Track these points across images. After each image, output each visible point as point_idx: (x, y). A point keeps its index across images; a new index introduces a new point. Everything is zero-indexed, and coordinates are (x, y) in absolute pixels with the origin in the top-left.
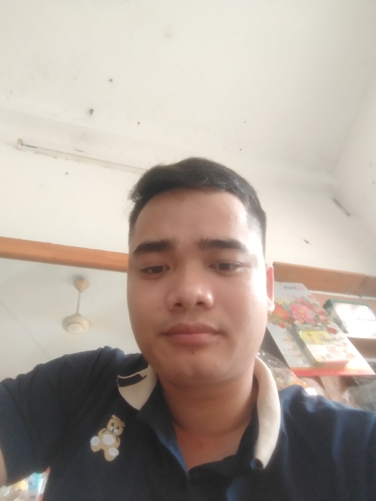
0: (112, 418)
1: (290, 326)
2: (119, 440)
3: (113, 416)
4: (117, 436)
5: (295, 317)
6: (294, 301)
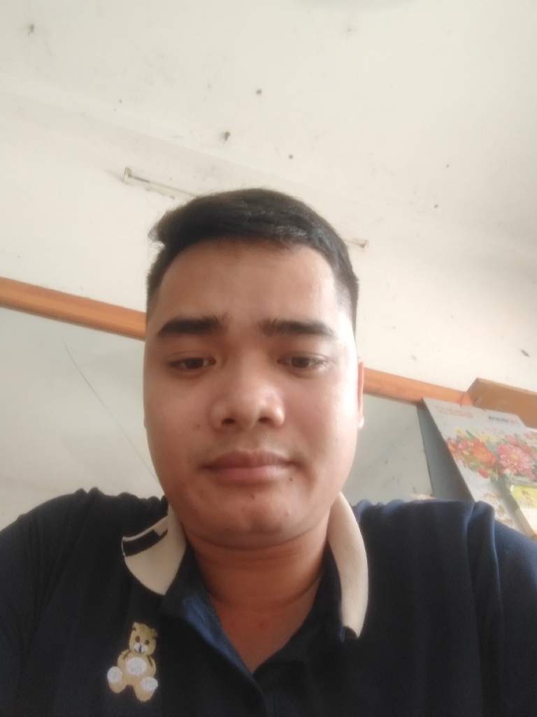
0: (135, 629)
1: (496, 476)
2: (153, 661)
3: (136, 625)
4: (148, 657)
5: (503, 463)
6: (504, 440)
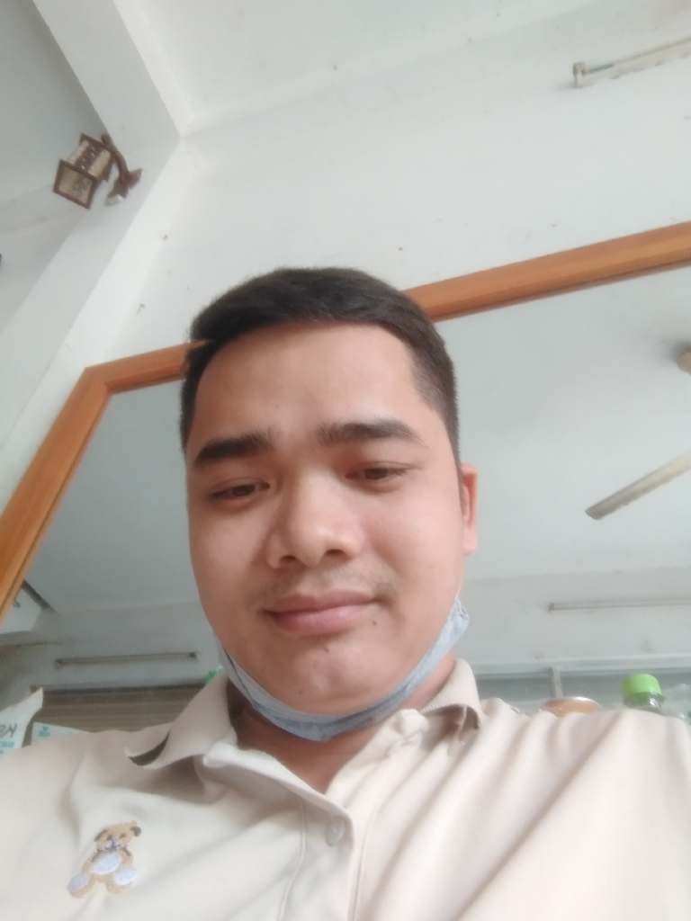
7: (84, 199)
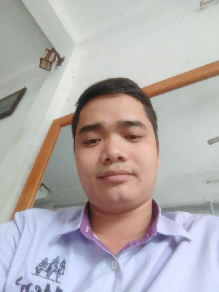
7: (48, 69)
